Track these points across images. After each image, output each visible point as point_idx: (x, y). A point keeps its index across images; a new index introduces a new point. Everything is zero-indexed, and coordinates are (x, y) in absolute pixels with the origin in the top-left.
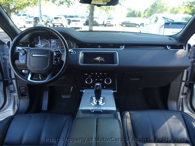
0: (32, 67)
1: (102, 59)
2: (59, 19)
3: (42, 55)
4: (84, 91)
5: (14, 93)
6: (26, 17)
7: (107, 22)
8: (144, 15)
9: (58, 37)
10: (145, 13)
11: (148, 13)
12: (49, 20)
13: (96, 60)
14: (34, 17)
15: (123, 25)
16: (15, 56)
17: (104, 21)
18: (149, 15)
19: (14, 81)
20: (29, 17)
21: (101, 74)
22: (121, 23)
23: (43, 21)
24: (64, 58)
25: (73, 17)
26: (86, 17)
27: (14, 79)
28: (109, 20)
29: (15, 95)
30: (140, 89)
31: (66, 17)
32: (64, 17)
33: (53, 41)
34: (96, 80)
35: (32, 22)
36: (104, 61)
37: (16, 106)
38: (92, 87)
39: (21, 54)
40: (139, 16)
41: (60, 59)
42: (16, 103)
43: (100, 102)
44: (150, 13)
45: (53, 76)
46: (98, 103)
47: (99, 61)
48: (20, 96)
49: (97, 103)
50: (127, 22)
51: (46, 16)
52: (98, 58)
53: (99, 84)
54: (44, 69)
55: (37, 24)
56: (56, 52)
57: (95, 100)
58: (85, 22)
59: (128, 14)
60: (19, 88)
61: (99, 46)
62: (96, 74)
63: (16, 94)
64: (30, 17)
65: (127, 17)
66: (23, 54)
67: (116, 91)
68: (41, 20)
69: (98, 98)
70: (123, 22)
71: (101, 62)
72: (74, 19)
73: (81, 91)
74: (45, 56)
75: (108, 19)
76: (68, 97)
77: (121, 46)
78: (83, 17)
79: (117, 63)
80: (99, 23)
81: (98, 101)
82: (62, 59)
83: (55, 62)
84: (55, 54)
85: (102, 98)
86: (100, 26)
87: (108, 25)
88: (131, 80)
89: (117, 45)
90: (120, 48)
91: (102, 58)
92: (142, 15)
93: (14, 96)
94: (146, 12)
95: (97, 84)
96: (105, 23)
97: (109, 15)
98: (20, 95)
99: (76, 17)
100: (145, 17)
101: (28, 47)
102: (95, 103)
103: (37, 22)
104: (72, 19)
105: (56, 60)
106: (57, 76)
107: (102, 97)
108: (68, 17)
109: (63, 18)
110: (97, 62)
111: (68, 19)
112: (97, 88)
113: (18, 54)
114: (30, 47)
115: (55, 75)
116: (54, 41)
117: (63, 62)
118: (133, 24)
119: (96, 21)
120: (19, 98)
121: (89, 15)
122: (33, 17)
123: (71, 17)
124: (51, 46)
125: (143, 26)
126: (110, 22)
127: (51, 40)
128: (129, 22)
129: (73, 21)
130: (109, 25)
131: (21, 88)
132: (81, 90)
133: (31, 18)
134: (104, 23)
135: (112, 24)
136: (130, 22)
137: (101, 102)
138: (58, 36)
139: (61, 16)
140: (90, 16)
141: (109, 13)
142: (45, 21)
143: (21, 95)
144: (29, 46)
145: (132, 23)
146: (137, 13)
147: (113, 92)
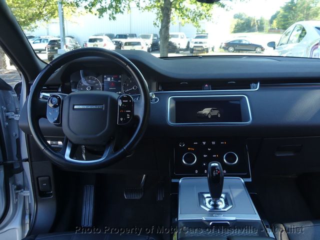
0: (73, 132)
1: (216, 113)
2: (98, 41)
3: (94, 107)
4: (180, 181)
5: (24, 190)
6: (33, 41)
7: (196, 43)
8: (269, 27)
9: (127, 68)
10: (271, 22)
11: (278, 23)
12: (78, 45)
13: (201, 114)
14: (49, 40)
15: (228, 49)
16: (38, 110)
17: (189, 43)
18: (280, 27)
19: (26, 166)
20: (39, 41)
21: (213, 143)
22: (223, 45)
23: (67, 47)
24: (139, 112)
25: (125, 37)
26: (152, 35)
27: (26, 160)
28: (199, 40)
29: (25, 195)
30: (290, 177)
31: (111, 36)
32: (108, 38)
33: (109, 79)
34: (205, 156)
35: (45, 50)
36: (219, 116)
37: (27, 217)
38: (197, 171)
39: (51, 105)
40: (261, 29)
41: (132, 114)
42: (28, 212)
43: (219, 203)
44: (283, 23)
45: (116, 149)
46: (215, 206)
47: (210, 117)
48: (38, 197)
49: (212, 205)
50: (237, 42)
51: (72, 38)
52: (206, 111)
53: (217, 164)
54: (98, 135)
55: (57, 53)
56: (122, 99)
57: (207, 200)
58: (150, 45)
59: (236, 26)
60: (36, 180)
61: (206, 86)
62: (204, 143)
63: (29, 193)
64: (41, 40)
65: (234, 32)
66: (55, 106)
67: (250, 180)
68: (65, 46)
69: (216, 195)
70: (229, 43)
71: (214, 118)
72: (129, 40)
73: (173, 181)
74: (100, 107)
75: (197, 37)
76: (138, 197)
77: (253, 85)
78: (145, 37)
79: (248, 119)
80: (178, 46)
81: (215, 202)
82: (135, 114)
83: (122, 119)
84: (120, 103)
85: (223, 195)
86: (180, 52)
87: (197, 49)
88: (278, 155)
89: (244, 83)
90: (252, 87)
91: (214, 110)
92: (267, 27)
93: (24, 197)
94: (275, 22)
95: (213, 165)
96: (192, 46)
97: (201, 29)
98: (37, 193)
99: (133, 36)
100: (273, 30)
101: (58, 92)
102: (210, 207)
103: (57, 50)
104: (123, 41)
105: (123, 115)
106: (127, 148)
107: (223, 193)
108: (116, 38)
109: (106, 39)
110: (205, 118)
111: (116, 42)
112: (214, 174)
113: (45, 104)
114: (62, 92)
115: (122, 147)
116: (111, 79)
117: (137, 118)
118: (249, 44)
119: (173, 42)
120: (36, 201)
121: (161, 30)
122: (47, 40)
123: (121, 36)
124: (103, 85)
125: (274, 48)
126: (200, 43)
127: (105, 76)
128: (240, 41)
129: (126, 44)
130: (200, 49)
131: (39, 178)
132: (174, 178)
133: (44, 42)
134: (188, 46)
135: (205, 48)
136: (244, 42)
137: (221, 205)
138: (128, 66)
139: (102, 35)
140: (163, 33)
141: (200, 27)
142: (71, 46)
143: (40, 194)
144: (60, 90)
145: (247, 43)
146: (256, 24)
147: (243, 181)
